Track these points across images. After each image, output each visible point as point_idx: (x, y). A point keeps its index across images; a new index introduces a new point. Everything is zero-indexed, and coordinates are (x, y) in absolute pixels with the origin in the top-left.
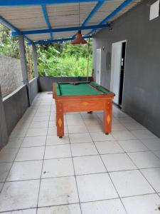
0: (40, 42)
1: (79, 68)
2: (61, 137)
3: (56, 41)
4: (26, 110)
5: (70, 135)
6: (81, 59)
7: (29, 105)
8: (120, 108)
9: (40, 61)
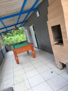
0: (3, 33)
1: (21, 39)
2: (18, 64)
3: (9, 30)
4: (3, 59)
5: (22, 62)
6: (21, 35)
7: (4, 57)
8: (38, 48)
9: (5, 40)
